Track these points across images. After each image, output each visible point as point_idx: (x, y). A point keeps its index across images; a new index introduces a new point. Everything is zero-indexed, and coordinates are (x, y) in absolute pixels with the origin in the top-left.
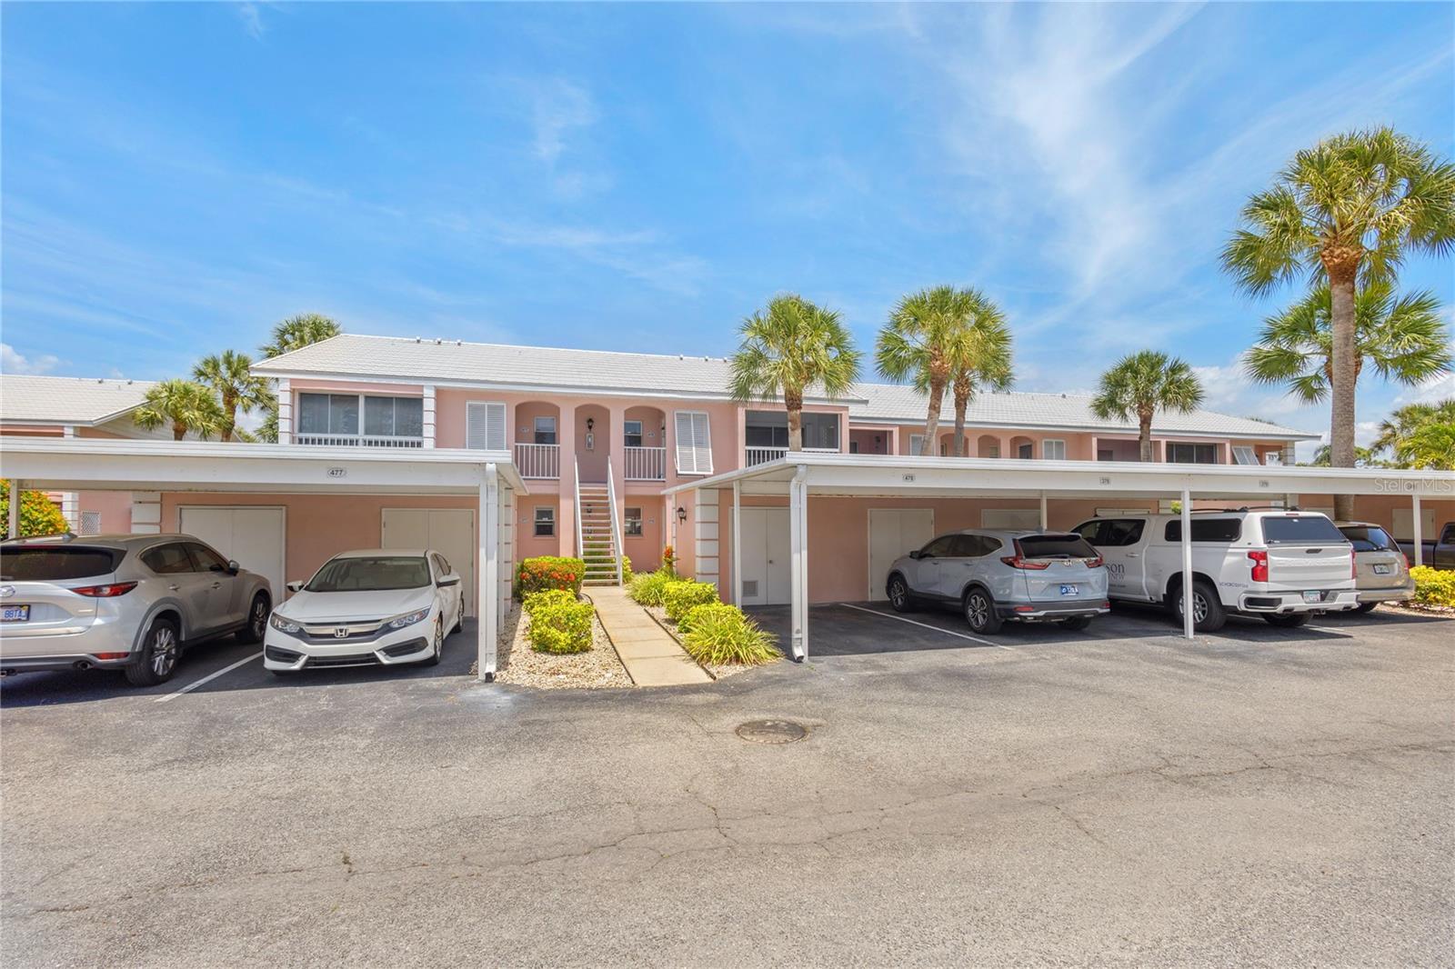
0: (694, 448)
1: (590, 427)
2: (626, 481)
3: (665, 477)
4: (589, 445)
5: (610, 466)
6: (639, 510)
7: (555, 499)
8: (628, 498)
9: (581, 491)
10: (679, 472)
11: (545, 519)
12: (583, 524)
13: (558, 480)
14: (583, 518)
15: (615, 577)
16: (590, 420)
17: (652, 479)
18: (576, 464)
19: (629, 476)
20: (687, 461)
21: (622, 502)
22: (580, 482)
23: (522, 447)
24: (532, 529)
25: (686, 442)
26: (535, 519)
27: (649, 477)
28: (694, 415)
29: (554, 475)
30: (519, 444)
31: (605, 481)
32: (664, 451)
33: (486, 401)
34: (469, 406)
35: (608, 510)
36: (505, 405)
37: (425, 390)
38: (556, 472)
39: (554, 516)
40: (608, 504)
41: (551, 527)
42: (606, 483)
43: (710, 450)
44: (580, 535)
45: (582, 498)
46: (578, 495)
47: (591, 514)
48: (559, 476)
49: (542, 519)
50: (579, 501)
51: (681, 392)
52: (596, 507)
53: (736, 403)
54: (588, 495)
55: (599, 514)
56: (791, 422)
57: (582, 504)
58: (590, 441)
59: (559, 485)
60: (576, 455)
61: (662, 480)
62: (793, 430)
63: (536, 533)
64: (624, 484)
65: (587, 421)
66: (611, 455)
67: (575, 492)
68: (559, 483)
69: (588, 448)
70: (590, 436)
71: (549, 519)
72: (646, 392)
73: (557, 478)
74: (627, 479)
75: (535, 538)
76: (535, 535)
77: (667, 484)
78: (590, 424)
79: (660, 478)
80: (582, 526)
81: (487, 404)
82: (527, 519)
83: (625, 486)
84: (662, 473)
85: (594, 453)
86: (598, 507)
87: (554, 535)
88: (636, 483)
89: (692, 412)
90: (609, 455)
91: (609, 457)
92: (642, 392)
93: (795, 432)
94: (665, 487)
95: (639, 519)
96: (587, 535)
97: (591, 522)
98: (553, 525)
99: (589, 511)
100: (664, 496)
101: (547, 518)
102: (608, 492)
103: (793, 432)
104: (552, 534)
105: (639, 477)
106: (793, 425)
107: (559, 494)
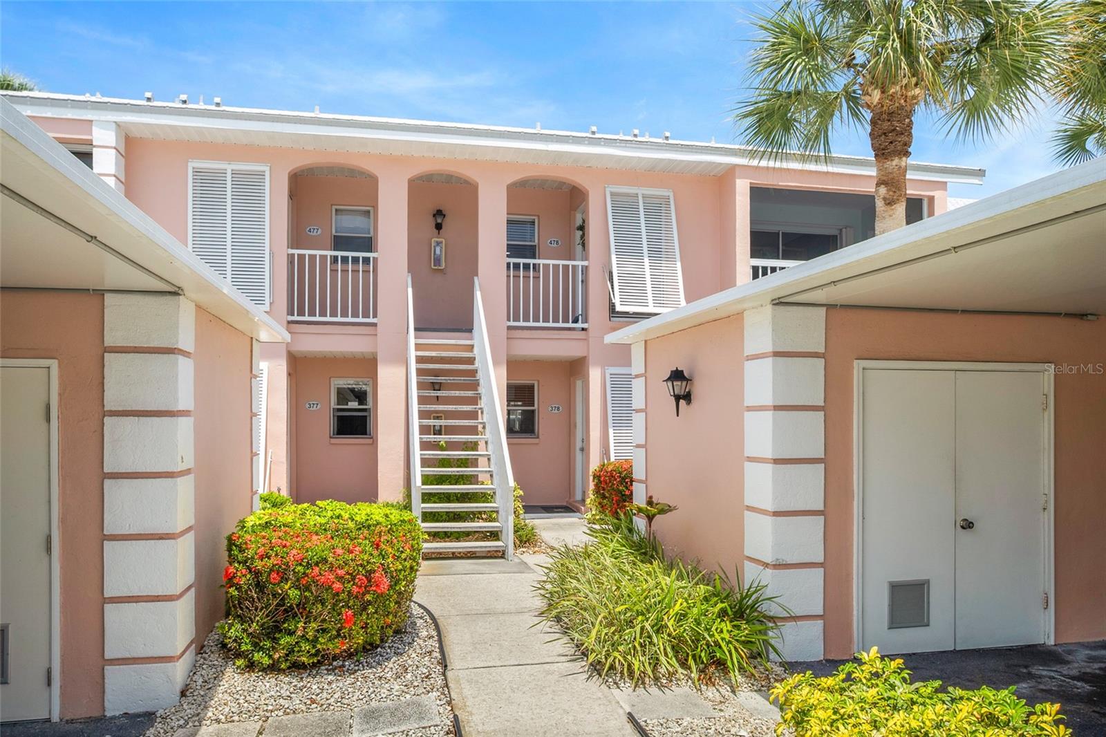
0: (646, 260)
1: (439, 227)
2: (509, 328)
3: (585, 321)
4: (437, 261)
5: (478, 295)
6: (531, 388)
7: (369, 365)
8: (513, 365)
9: (418, 347)
10: (619, 308)
11: (354, 404)
12: (423, 414)
13: (375, 325)
14: (422, 400)
15: (495, 535)
16: (439, 213)
17: (561, 325)
18: (410, 290)
19: (516, 319)
20: (634, 286)
21: (503, 371)
22: (416, 329)
23: (301, 257)
24: (326, 423)
25: (629, 249)
26: (334, 405)
27: (556, 320)
28: (644, 197)
29: (366, 315)
30: (296, 252)
31: (467, 327)
32: (587, 267)
33: (230, 160)
34: (196, 172)
35: (475, 386)
36: (267, 169)
37: (95, 130)
38: (370, 307)
39: (370, 399)
40: (474, 372)
41: (363, 420)
42: (470, 330)
43: (679, 264)
44: (416, 438)
45: (420, 360)
46: (413, 354)
47: (439, 393)
48: (376, 317)
49: (347, 404)
50: (413, 367)
51: (624, 145)
52: (450, 380)
53: (731, 171)
54: (434, 354)
55: (457, 393)
56: (886, 187)
57: (420, 372)
58: (438, 252)
59: (376, 335)
60: (410, 274)
61: (580, 325)
62: (889, 204)
63: (336, 429)
64: (506, 334)
65: (432, 214)
66: (479, 275)
67: (407, 349)
68: (376, 330)
69: (434, 266)
70: (438, 244)
71: (359, 405)
72: (552, 141)
73: (371, 320)
74: (512, 323)
75: (333, 441)
76: (334, 434)
77: (591, 333)
78: (439, 221)
79: (576, 321)
80: (419, 419)
81: (229, 168)
82: (315, 405)
83: (507, 338)
84: (580, 313)
85: (445, 274)
86: (454, 380)
87: (370, 435)
88: (529, 332)
89: (641, 191)
90: (477, 275)
91: (476, 278)
92: (545, 143)
93: (893, 207)
94: (585, 339)
95: (534, 406)
96: (432, 438)
97: (441, 409)
98: (366, 416)
99: (436, 386)
100: (586, 357)
101: (357, 403)
102: (476, 350)
103: (888, 208)
104: (366, 434)
105: (536, 319)
106: (891, 193)
107: (376, 353)
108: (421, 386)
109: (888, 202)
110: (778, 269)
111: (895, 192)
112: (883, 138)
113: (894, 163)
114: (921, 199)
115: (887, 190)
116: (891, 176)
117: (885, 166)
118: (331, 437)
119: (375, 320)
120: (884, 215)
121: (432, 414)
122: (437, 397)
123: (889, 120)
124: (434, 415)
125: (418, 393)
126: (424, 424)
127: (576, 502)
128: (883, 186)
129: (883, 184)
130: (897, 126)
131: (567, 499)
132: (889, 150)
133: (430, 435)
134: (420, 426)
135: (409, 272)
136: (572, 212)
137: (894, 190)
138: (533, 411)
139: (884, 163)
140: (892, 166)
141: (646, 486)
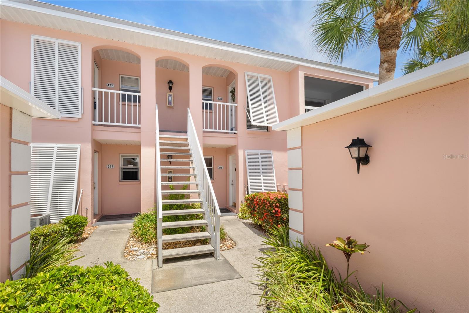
0: (263, 104)
1: (170, 88)
2: (204, 132)
3: (236, 130)
4: (170, 103)
5: (190, 116)
6: (211, 159)
7: (137, 148)
8: (206, 149)
9: (161, 138)
10: (253, 123)
12: (163, 171)
13: (139, 128)
14: (162, 164)
16: (170, 82)
17: (226, 131)
18: (157, 111)
19: (207, 128)
20: (259, 114)
22: (160, 131)
23: (100, 93)
24: (117, 174)
25: (256, 98)
26: (121, 166)
27: (224, 129)
28: (260, 77)
29: (135, 123)
30: (97, 90)
32: (236, 107)
34: (36, 41)
38: (137, 119)
39: (139, 165)
42: (186, 132)
43: (276, 107)
44: (160, 183)
45: (162, 144)
46: (158, 141)
47: (172, 160)
48: (140, 124)
49: (128, 166)
50: (158, 147)
51: (255, 51)
52: (177, 154)
53: (298, 67)
54: (169, 142)
55: (181, 160)
56: (388, 63)
57: (161, 150)
58: (170, 99)
59: (140, 133)
60: (157, 105)
61: (234, 131)
62: (389, 71)
63: (122, 177)
64: (202, 134)
65: (167, 82)
66: (190, 107)
67: (156, 139)
68: (140, 130)
69: (169, 105)
70: (170, 95)
71: (133, 166)
72: (224, 45)
73: (137, 125)
74: (205, 130)
75: (121, 183)
76: (121, 180)
77: (239, 135)
78: (171, 85)
79: (232, 130)
80: (161, 173)
81: (57, 41)
82: (112, 166)
83: (203, 136)
84: (234, 126)
85: (173, 109)
86: (179, 154)
87: (139, 179)
88: (212, 134)
89: (259, 75)
90: (189, 107)
91: (188, 109)
92: (221, 46)
93: (391, 73)
94: (236, 138)
95: (212, 167)
96: (167, 183)
97: (172, 168)
98: (137, 171)
99: (169, 156)
100: (236, 145)
101: (133, 165)
102: (189, 141)
103: (388, 73)
104: (137, 179)
105: (215, 128)
106: (390, 66)
107: (140, 141)
108: (162, 156)
109: (388, 70)
110: (310, 110)
111: (392, 66)
112: (388, 39)
113: (393, 51)
114: (362, 86)
115: (389, 65)
116: (390, 58)
117: (388, 53)
118: (119, 181)
119: (139, 126)
120: (385, 77)
121: (168, 170)
122: (170, 162)
123: (393, 29)
124: (169, 170)
125: (160, 160)
126: (164, 176)
127: (230, 206)
128: (386, 63)
129: (386, 62)
130: (397, 32)
131: (226, 205)
132: (392, 45)
133: (167, 181)
134: (161, 177)
135: (156, 104)
136: (227, 86)
137: (392, 64)
138: (211, 169)
139: (387, 51)
140: (392, 53)
141: (303, 214)
